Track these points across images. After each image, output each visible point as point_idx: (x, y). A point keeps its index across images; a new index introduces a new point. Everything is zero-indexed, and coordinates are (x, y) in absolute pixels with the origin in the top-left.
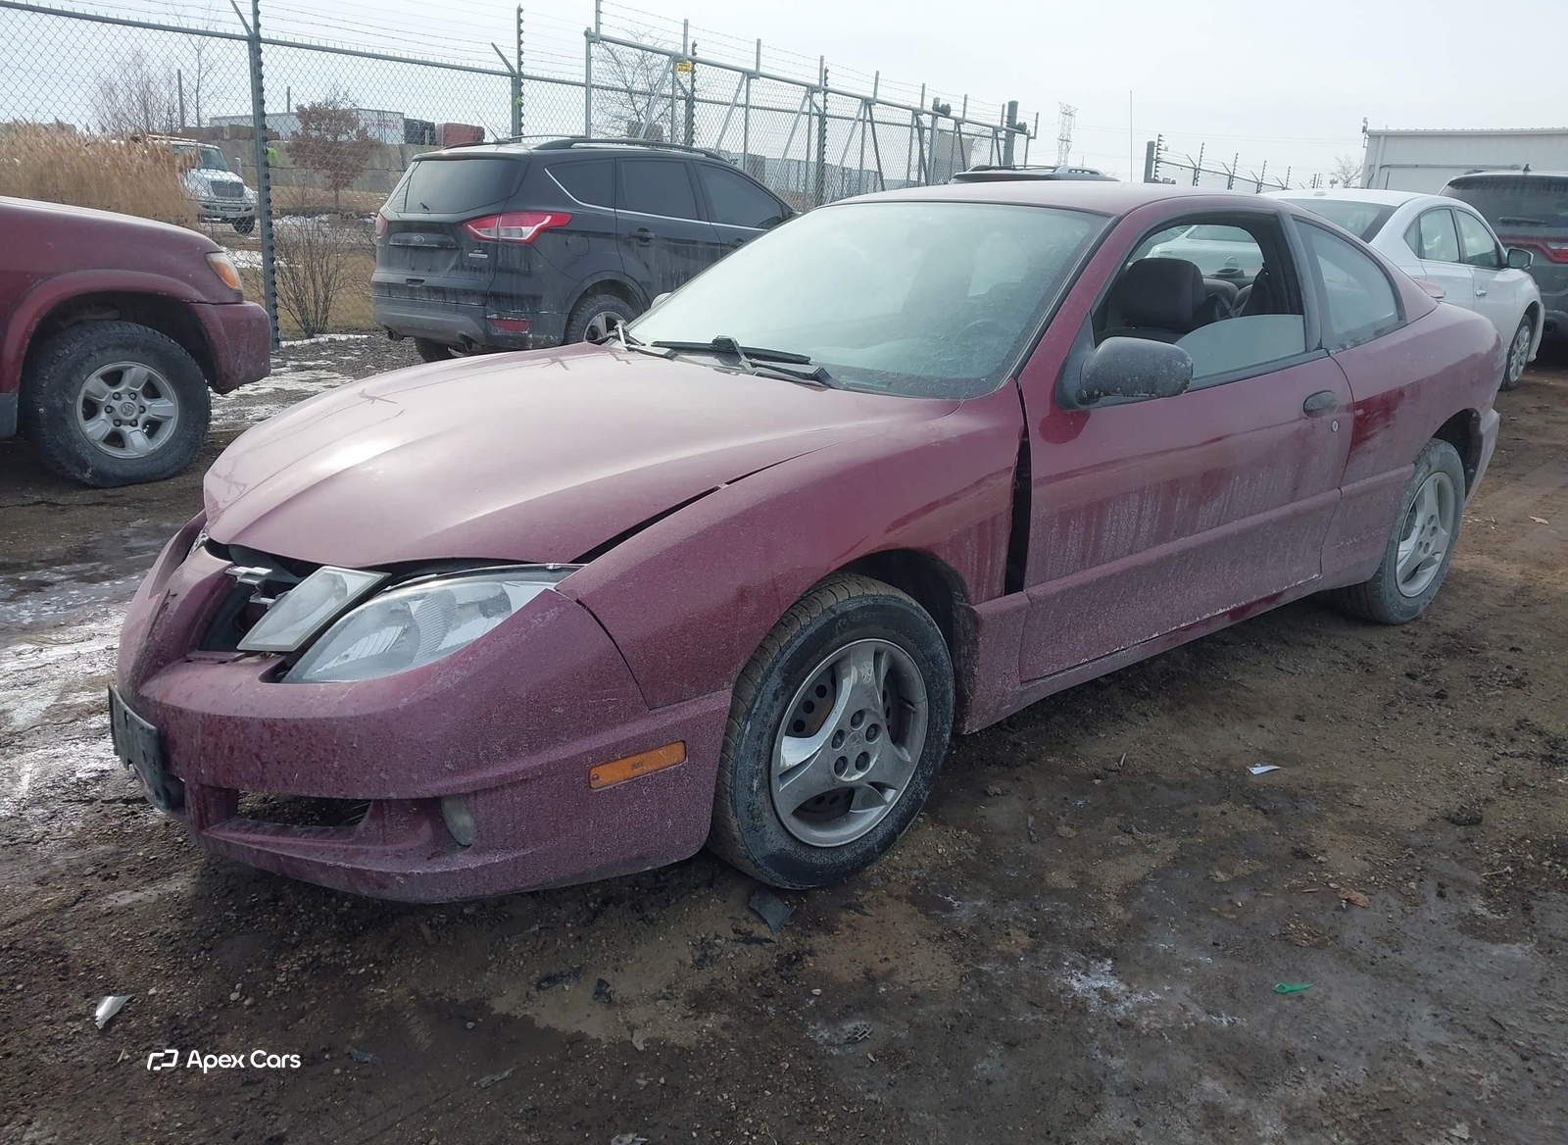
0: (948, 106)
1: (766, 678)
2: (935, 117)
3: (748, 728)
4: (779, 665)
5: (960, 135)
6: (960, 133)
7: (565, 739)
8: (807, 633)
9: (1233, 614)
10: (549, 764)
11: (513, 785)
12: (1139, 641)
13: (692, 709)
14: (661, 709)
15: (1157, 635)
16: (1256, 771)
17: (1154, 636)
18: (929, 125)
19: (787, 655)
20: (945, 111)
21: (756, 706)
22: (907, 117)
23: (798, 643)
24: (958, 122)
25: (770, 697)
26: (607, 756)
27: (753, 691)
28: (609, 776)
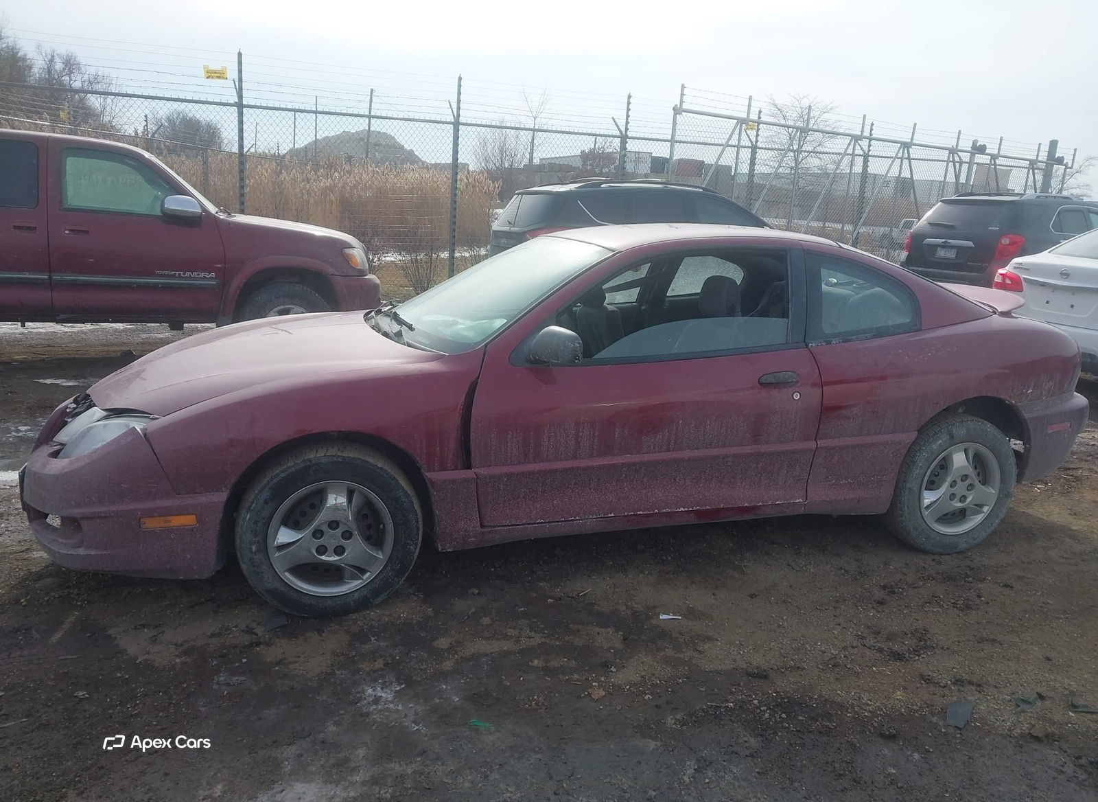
0: (985, 146)
1: (261, 491)
2: (973, 155)
3: (248, 516)
4: (270, 485)
5: (995, 168)
6: (995, 165)
7: (127, 500)
8: (290, 471)
9: (698, 513)
10: (117, 511)
11: (100, 518)
12: (594, 516)
13: (202, 499)
14: (183, 496)
15: (612, 515)
16: (663, 617)
17: (610, 515)
18: (967, 160)
19: (275, 481)
20: (981, 150)
21: (254, 505)
22: (944, 155)
23: (283, 475)
24: (994, 157)
25: (262, 502)
26: (151, 513)
27: (253, 496)
28: (150, 524)
